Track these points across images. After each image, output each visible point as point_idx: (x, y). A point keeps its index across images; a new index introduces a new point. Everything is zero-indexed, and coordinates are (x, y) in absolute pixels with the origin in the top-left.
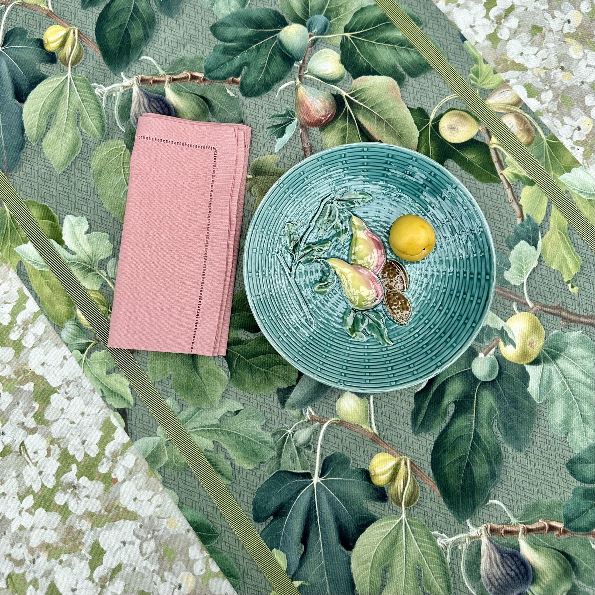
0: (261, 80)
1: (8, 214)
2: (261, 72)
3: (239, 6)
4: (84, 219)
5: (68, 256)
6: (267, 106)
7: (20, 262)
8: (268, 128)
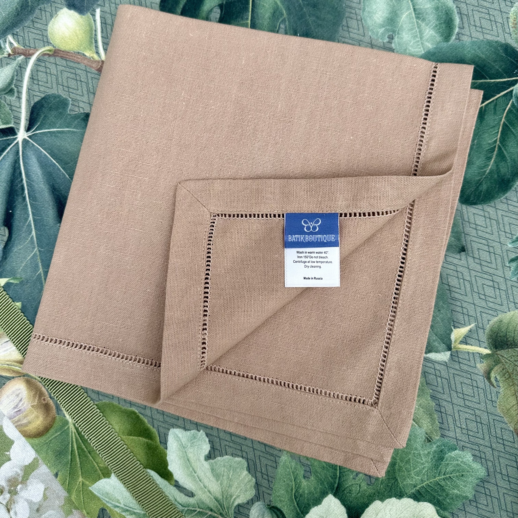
0: (491, 172)
1: (71, 426)
2: (489, 158)
3: (438, 38)
4: (202, 434)
5: (181, 498)
6: (506, 219)
7: (103, 510)
8: (512, 260)
